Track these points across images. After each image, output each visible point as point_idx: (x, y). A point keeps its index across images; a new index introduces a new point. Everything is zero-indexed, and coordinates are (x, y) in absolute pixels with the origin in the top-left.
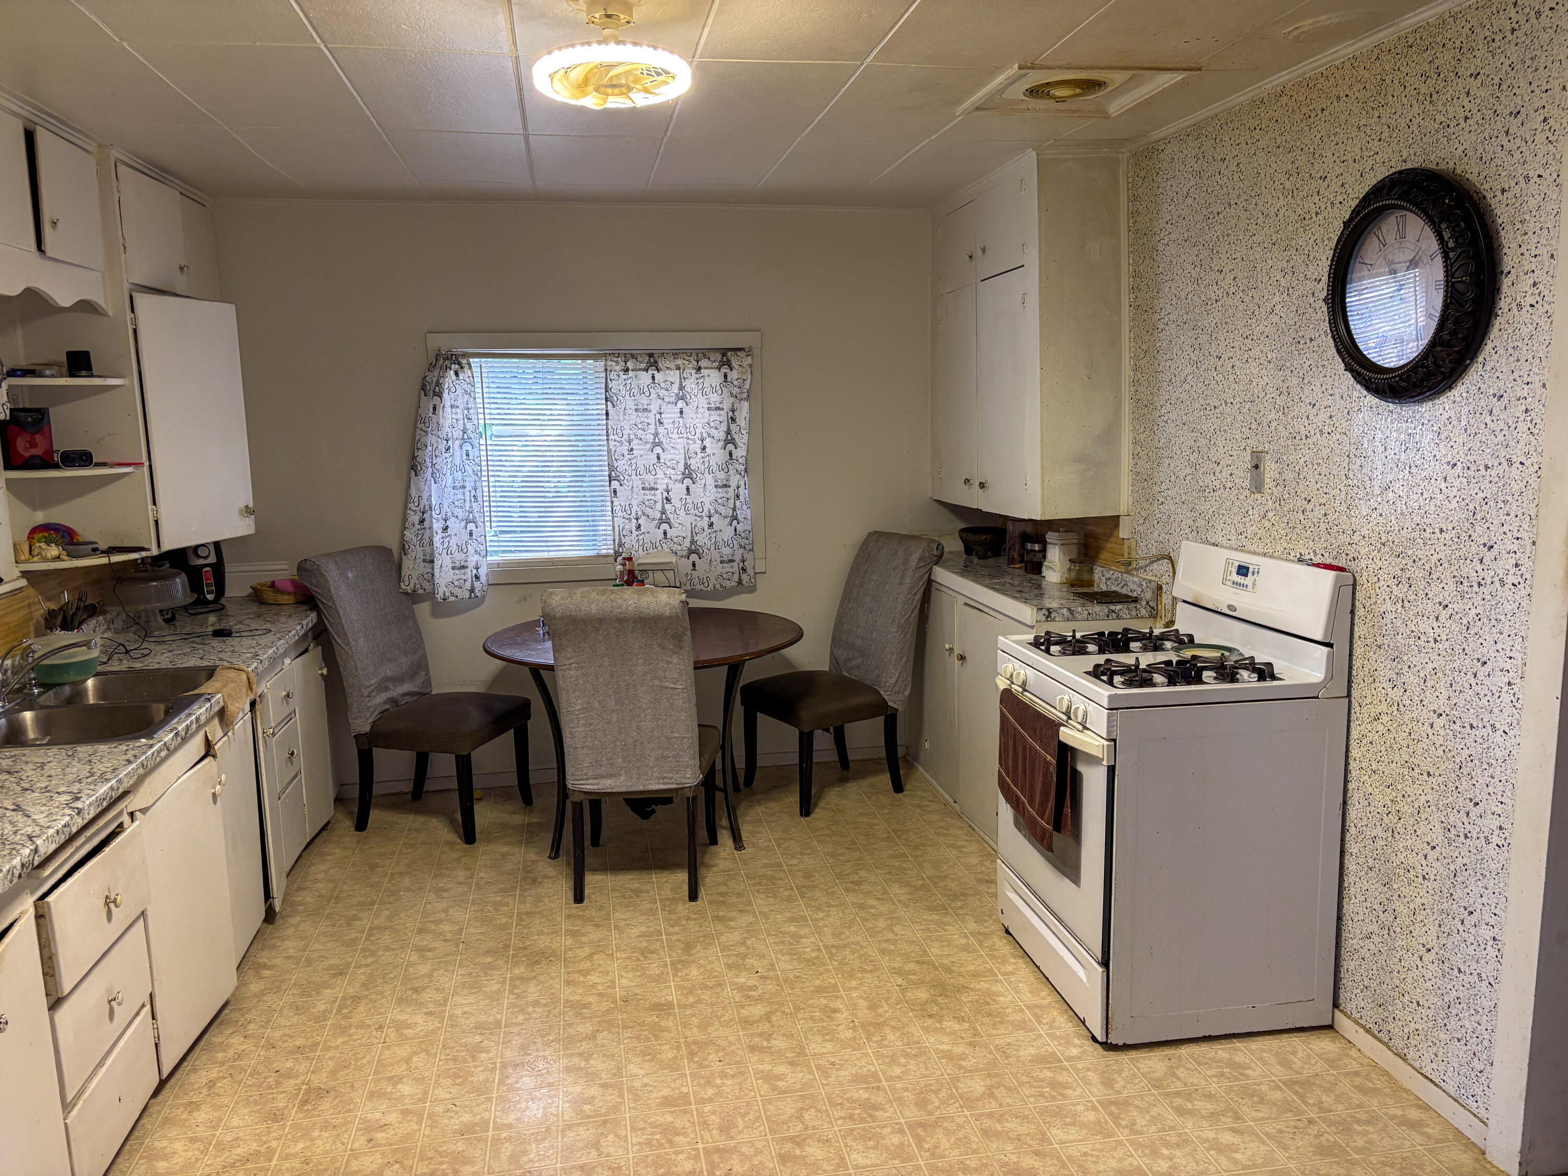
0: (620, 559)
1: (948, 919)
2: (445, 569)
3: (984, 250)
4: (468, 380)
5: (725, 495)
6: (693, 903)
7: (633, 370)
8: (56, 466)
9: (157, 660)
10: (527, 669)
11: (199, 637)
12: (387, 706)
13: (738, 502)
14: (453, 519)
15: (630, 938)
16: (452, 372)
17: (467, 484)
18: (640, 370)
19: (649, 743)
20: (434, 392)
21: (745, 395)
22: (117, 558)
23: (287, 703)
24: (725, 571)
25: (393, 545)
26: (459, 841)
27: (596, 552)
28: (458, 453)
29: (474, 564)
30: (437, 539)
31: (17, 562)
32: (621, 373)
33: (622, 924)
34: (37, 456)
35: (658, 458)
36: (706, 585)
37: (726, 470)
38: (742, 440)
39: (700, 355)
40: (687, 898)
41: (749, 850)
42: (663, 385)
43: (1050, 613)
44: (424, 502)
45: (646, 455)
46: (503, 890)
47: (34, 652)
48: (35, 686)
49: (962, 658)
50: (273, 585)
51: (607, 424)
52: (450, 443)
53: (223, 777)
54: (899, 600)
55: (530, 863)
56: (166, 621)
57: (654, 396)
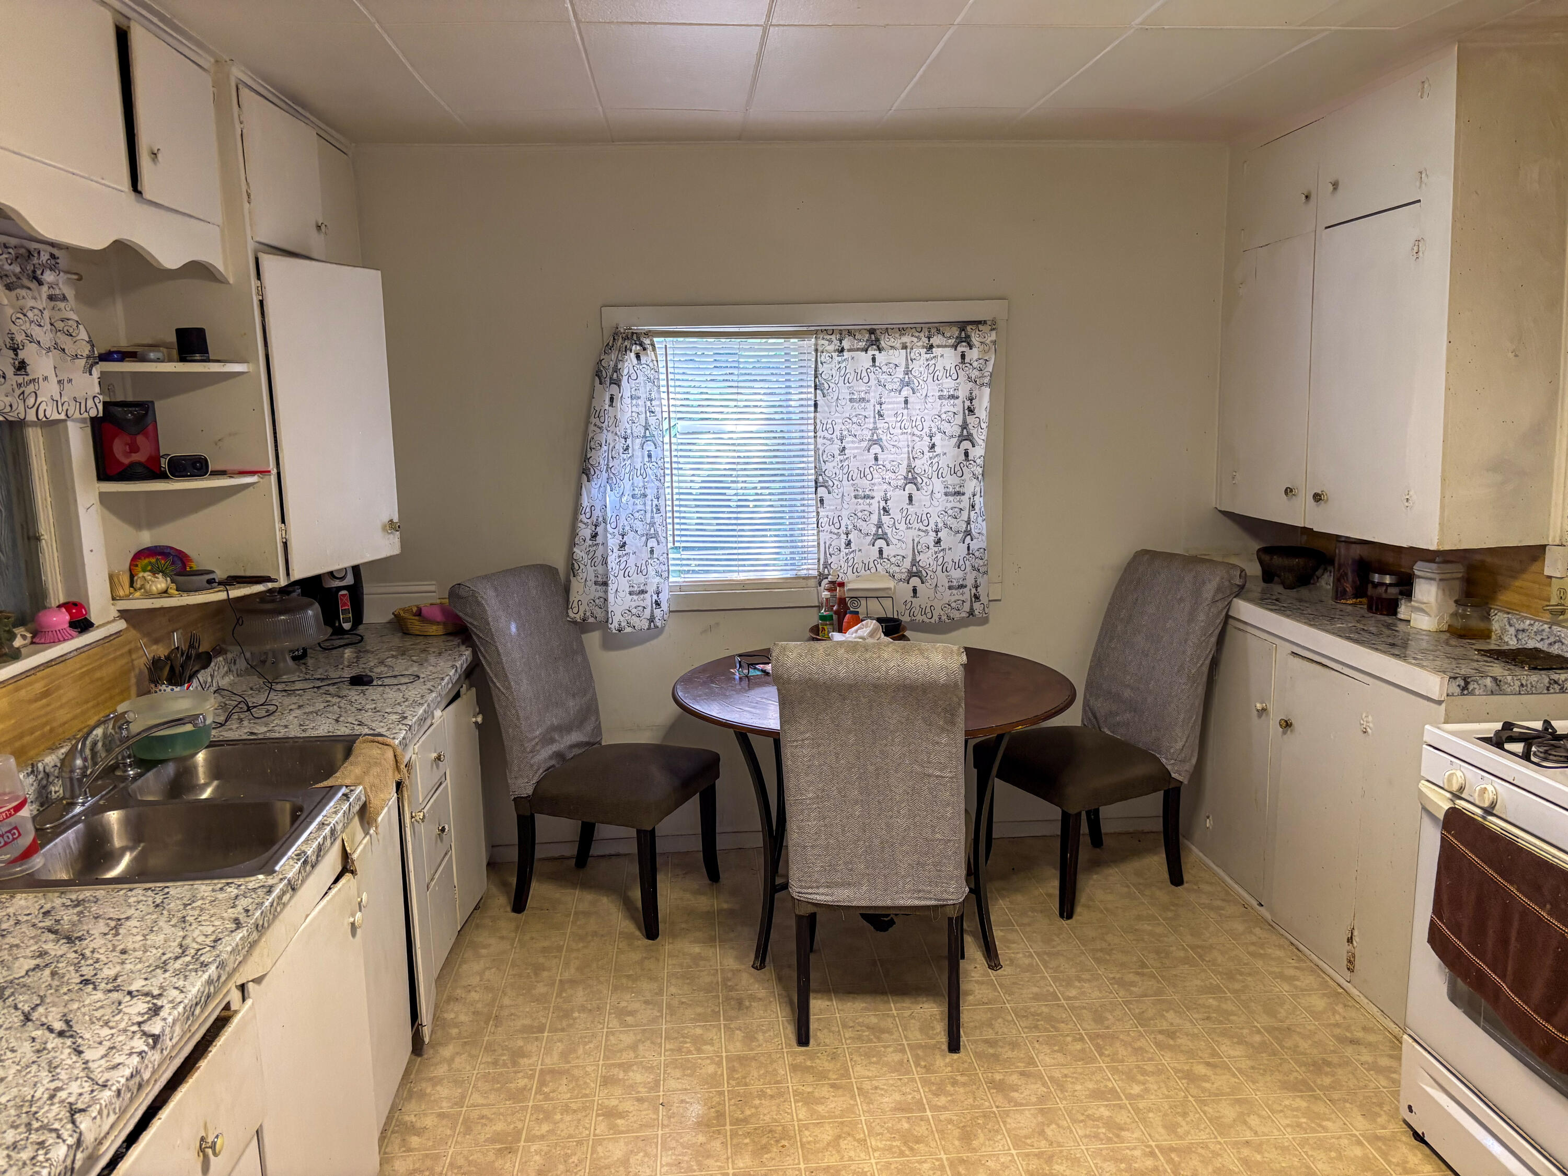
0: (825, 582)
1: (1320, 1108)
2: (621, 594)
3: (1335, 185)
4: (651, 365)
5: (957, 505)
6: (955, 1056)
7: (849, 350)
8: (161, 476)
9: (284, 722)
10: (732, 731)
11: (334, 684)
12: (553, 762)
13: (972, 513)
14: (631, 534)
15: (884, 1112)
16: (633, 355)
17: (648, 491)
18: (858, 350)
19: (901, 845)
20: (611, 379)
21: (986, 380)
22: (237, 592)
23: (438, 766)
24: (953, 599)
25: (559, 562)
26: (638, 933)
27: (795, 572)
28: (638, 453)
29: (655, 588)
30: (612, 560)
31: (113, 599)
32: (835, 355)
33: (867, 1085)
34: (139, 463)
35: (876, 459)
36: (929, 615)
37: (959, 474)
38: (980, 436)
39: (933, 331)
40: (945, 1047)
41: (1006, 970)
42: (884, 368)
43: (1467, 683)
44: (597, 513)
45: (862, 455)
46: (701, 1017)
47: (128, 722)
48: (130, 766)
49: (1287, 725)
50: (419, 613)
51: (815, 418)
52: (629, 441)
53: (364, 896)
54: (1190, 642)
55: (730, 975)
56: (294, 658)
57: (873, 382)
